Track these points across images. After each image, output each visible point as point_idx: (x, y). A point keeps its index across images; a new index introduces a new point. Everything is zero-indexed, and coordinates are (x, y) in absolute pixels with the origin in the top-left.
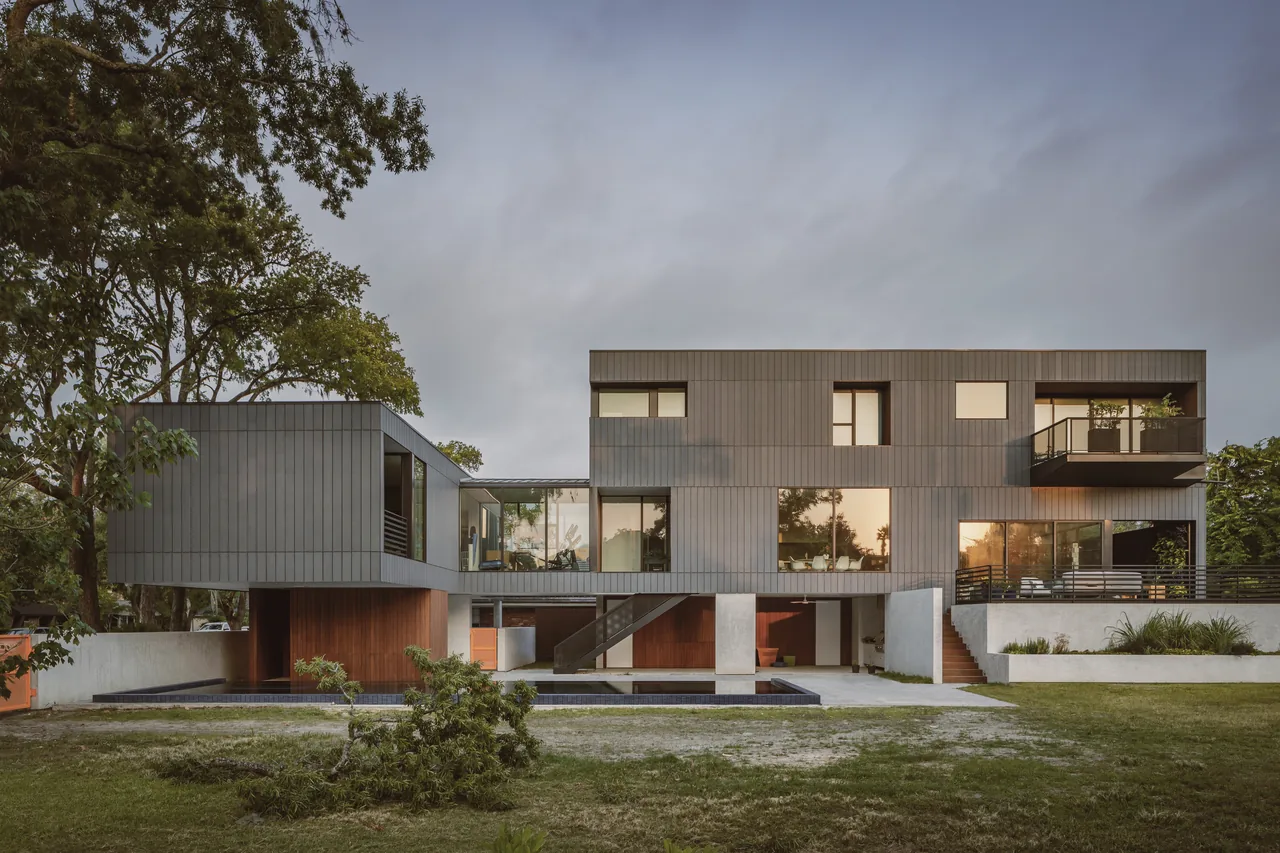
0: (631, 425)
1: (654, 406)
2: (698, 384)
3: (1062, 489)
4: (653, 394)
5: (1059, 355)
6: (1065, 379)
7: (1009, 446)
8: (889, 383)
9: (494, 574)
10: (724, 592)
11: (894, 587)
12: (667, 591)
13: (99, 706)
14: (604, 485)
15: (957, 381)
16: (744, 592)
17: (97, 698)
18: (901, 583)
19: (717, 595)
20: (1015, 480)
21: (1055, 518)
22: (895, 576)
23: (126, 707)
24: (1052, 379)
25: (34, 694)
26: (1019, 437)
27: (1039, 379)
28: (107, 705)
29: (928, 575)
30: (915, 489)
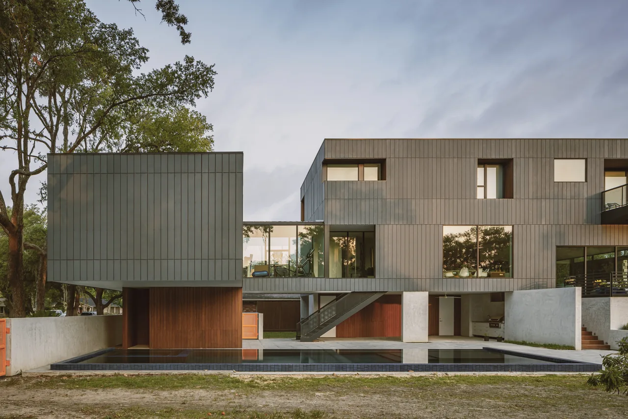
0: (351, 186)
1: (361, 175)
2: (393, 160)
3: (621, 225)
4: (361, 167)
5: (619, 142)
6: (623, 157)
7: (587, 199)
8: (512, 159)
9: (265, 279)
10: (409, 291)
11: (516, 287)
12: (373, 290)
13: (58, 373)
14: (334, 223)
15: (555, 159)
16: (422, 291)
17: (54, 367)
18: (520, 285)
19: (405, 293)
20: (590, 221)
21: (616, 244)
22: (516, 280)
23: (78, 374)
24: (614, 157)
25: (8, 364)
26: (594, 193)
27: (606, 156)
28: (63, 372)
29: (537, 280)
30: (529, 226)
